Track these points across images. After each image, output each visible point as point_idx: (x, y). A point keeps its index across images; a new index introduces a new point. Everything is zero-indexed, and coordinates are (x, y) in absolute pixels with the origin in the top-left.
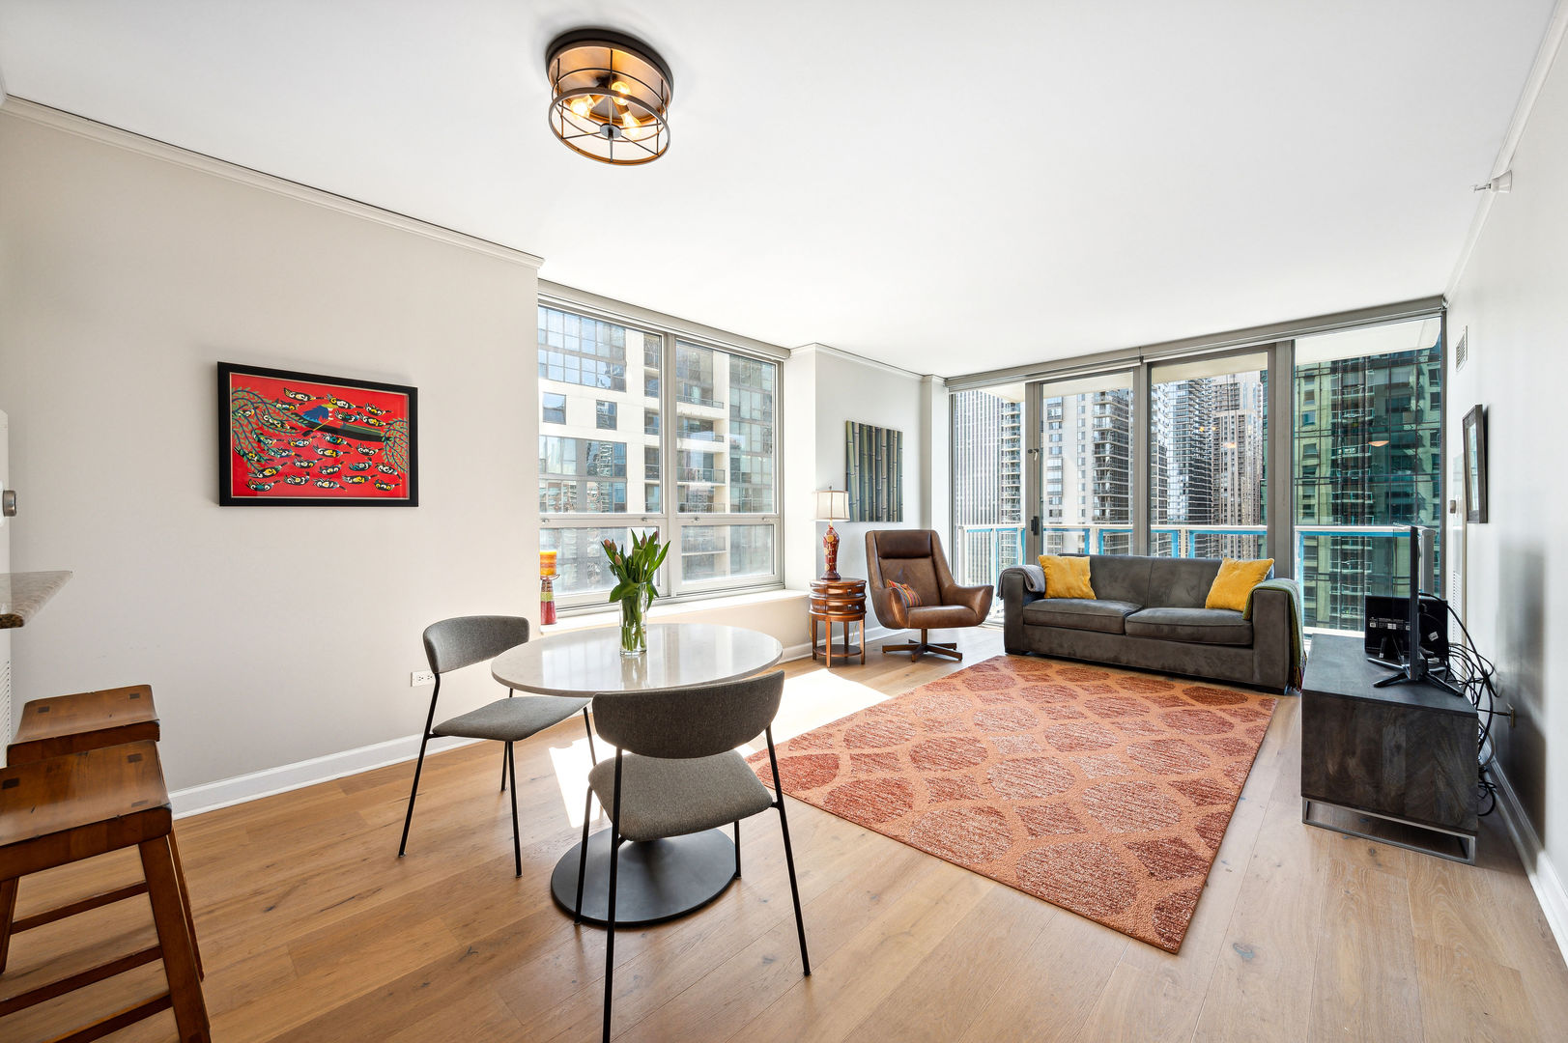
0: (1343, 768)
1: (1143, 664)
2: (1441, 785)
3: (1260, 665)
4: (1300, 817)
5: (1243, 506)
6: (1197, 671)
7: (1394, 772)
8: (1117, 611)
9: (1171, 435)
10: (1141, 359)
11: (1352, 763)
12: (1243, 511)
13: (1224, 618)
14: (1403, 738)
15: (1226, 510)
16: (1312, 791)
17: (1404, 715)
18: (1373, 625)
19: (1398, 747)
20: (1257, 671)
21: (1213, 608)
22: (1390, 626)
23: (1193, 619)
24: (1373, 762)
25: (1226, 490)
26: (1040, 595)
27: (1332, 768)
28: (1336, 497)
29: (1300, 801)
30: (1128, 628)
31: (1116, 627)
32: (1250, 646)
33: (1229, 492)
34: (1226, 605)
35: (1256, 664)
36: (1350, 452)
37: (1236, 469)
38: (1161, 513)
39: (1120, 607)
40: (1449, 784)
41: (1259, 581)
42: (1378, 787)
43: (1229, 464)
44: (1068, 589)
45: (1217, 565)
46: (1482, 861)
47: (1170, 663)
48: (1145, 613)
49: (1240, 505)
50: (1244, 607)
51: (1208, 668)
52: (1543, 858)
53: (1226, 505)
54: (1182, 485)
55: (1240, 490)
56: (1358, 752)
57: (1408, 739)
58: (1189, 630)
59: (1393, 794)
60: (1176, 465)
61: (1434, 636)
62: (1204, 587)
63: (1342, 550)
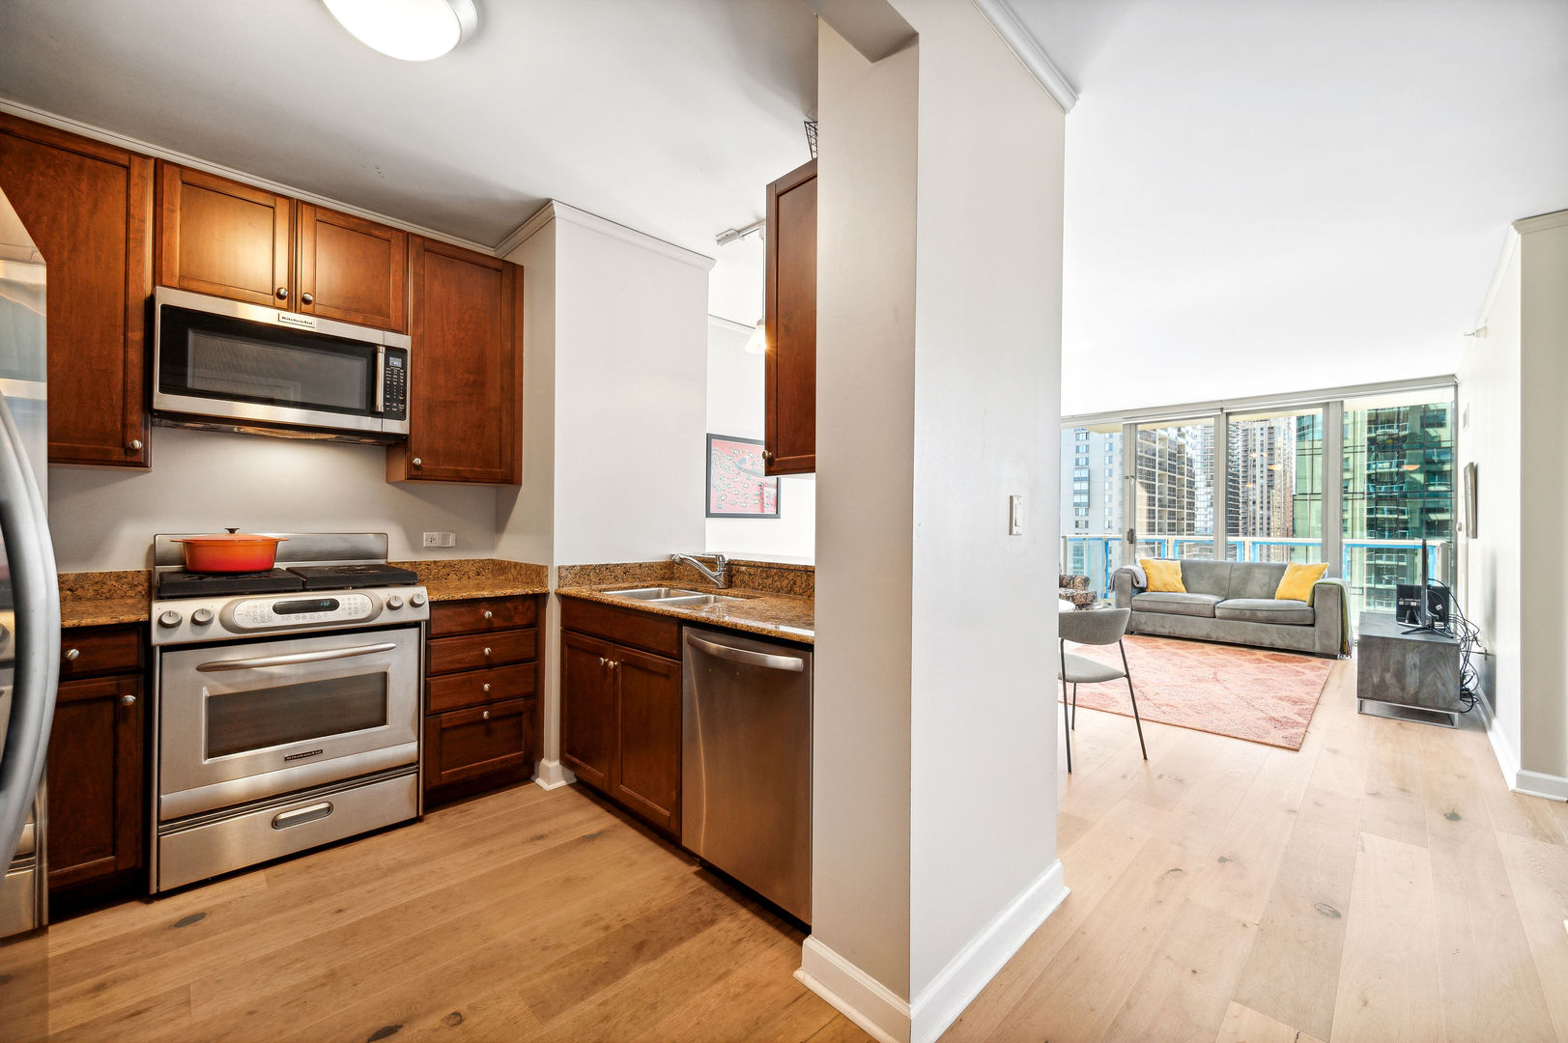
0: (1382, 680)
1: (1229, 640)
2: (1439, 685)
3: (1320, 638)
4: (1356, 709)
5: (1272, 519)
6: (1271, 643)
7: (1412, 679)
8: (1209, 601)
9: (1199, 446)
10: (1222, 409)
11: (1388, 676)
12: (1272, 524)
13: (1291, 605)
14: (1418, 660)
15: (1254, 524)
16: (1363, 695)
17: (1418, 647)
18: (1401, 603)
19: (1415, 665)
20: (1317, 642)
21: (1281, 599)
22: (1413, 604)
23: (1269, 606)
24: (1400, 675)
25: (1254, 503)
26: (1142, 590)
27: (1376, 680)
28: (1370, 511)
29: (1357, 701)
30: (1218, 613)
31: (1208, 612)
32: (1312, 625)
33: (1258, 504)
34: (1293, 597)
35: (1317, 638)
36: (1384, 467)
37: (1265, 482)
38: (1189, 525)
39: (1212, 599)
40: (1444, 685)
41: (1318, 579)
42: (1403, 689)
43: (1258, 475)
44: (1165, 585)
45: (1283, 568)
46: (1462, 726)
47: (1250, 639)
48: (1230, 602)
49: (1269, 519)
50: (1308, 598)
51: (1280, 641)
52: (1495, 722)
53: (1254, 518)
54: (1209, 497)
55: (1269, 502)
56: (1391, 670)
57: (1421, 660)
58: (1265, 614)
59: (1412, 692)
60: (1203, 477)
61: (1439, 607)
62: (1274, 584)
63: (1376, 565)
